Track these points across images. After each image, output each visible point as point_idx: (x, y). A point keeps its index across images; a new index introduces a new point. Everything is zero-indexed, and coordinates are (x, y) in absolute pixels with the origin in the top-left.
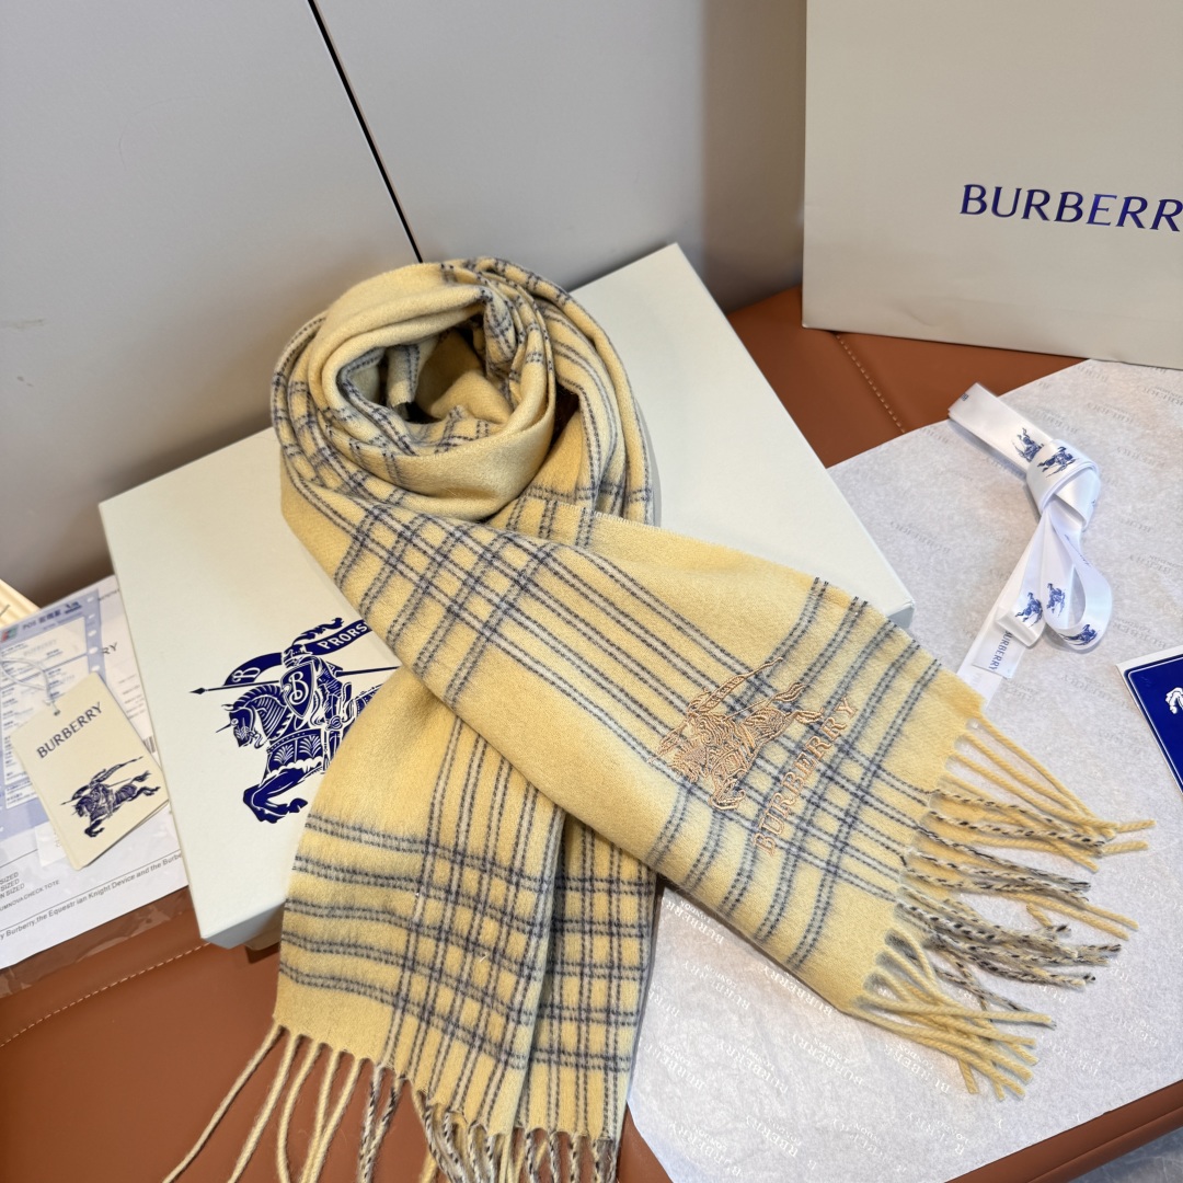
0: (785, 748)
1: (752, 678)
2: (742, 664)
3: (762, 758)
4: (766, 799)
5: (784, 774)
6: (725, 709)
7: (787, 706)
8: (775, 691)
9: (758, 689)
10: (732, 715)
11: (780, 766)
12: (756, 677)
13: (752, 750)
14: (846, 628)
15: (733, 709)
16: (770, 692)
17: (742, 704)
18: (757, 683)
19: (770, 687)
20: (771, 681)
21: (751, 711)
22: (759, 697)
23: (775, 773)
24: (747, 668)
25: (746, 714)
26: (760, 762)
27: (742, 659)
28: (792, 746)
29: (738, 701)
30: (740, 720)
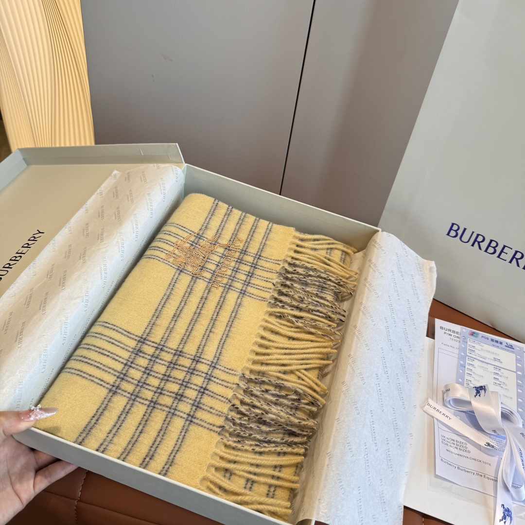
0: (218, 256)
1: (196, 235)
2: (191, 231)
3: (209, 259)
4: (214, 272)
5: (221, 264)
6: (189, 245)
7: (213, 243)
8: (207, 238)
9: (200, 238)
10: (193, 247)
11: (218, 261)
12: (198, 234)
13: (204, 258)
14: (226, 216)
15: (192, 245)
16: (204, 239)
17: (195, 243)
18: (199, 237)
19: (204, 237)
20: (204, 235)
21: (200, 245)
22: (201, 241)
23: (216, 263)
24: (193, 232)
25: (197, 246)
26: (208, 260)
27: (190, 229)
28: (221, 255)
29: (193, 242)
30: (196, 248)
